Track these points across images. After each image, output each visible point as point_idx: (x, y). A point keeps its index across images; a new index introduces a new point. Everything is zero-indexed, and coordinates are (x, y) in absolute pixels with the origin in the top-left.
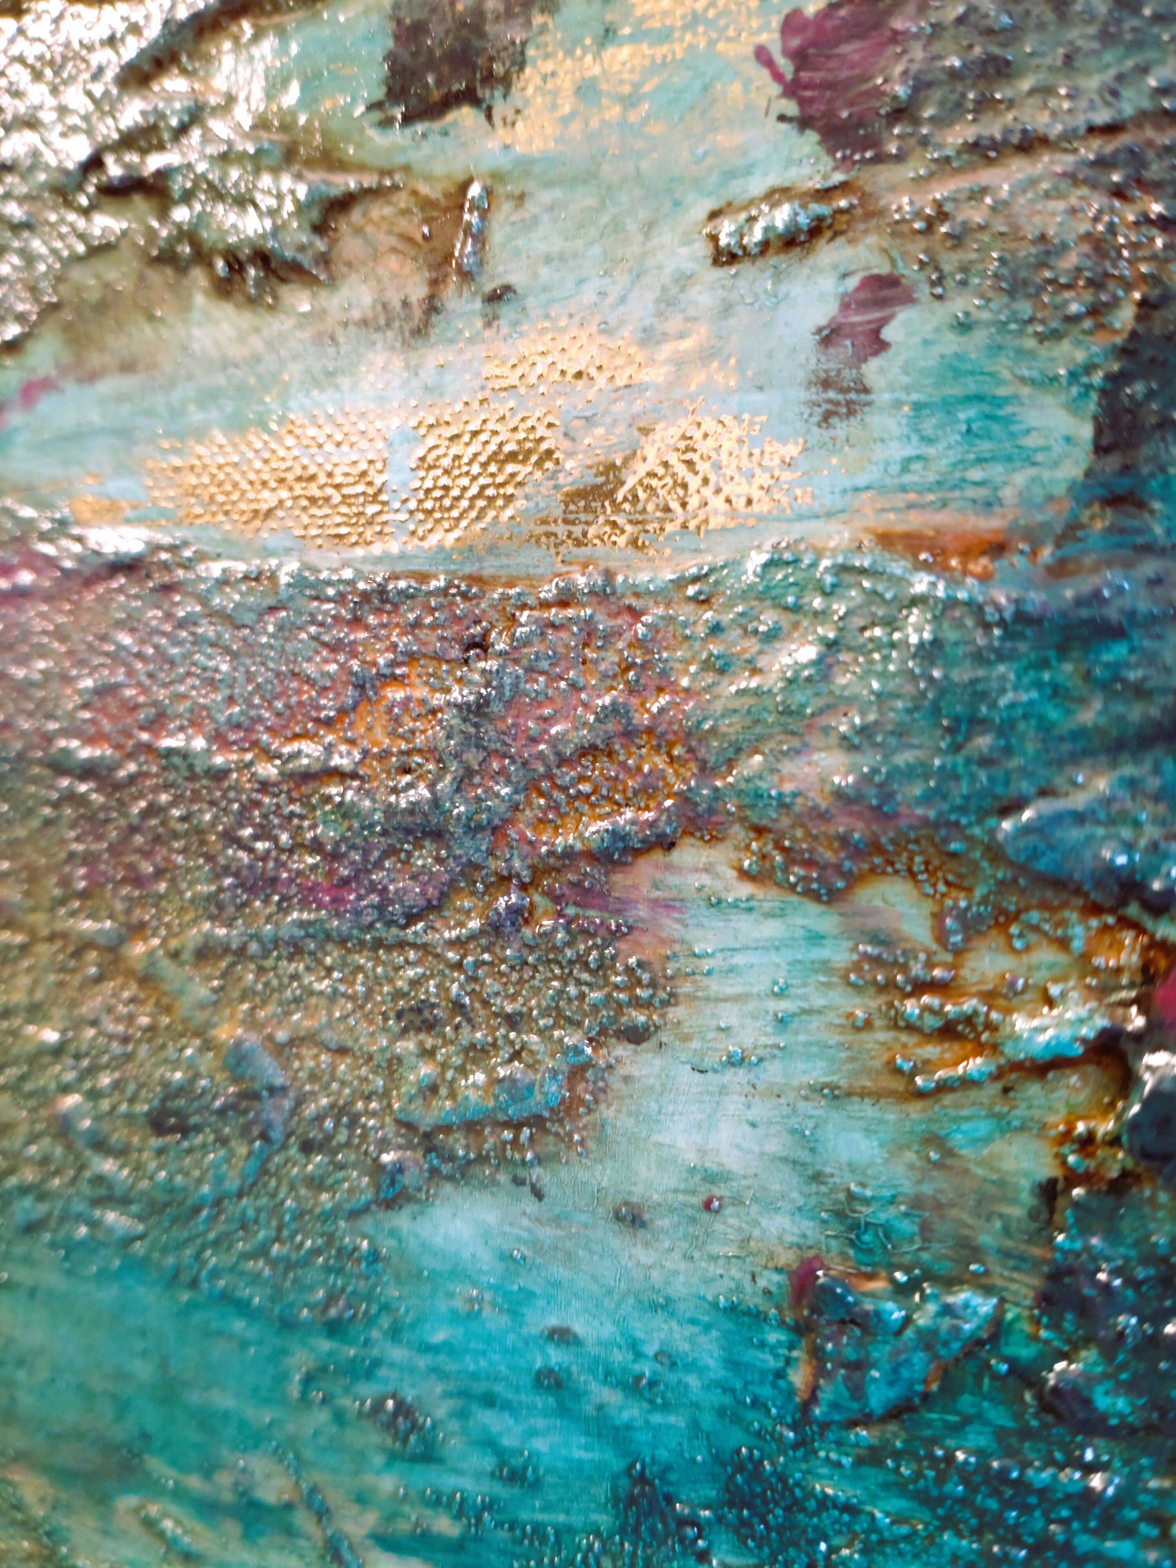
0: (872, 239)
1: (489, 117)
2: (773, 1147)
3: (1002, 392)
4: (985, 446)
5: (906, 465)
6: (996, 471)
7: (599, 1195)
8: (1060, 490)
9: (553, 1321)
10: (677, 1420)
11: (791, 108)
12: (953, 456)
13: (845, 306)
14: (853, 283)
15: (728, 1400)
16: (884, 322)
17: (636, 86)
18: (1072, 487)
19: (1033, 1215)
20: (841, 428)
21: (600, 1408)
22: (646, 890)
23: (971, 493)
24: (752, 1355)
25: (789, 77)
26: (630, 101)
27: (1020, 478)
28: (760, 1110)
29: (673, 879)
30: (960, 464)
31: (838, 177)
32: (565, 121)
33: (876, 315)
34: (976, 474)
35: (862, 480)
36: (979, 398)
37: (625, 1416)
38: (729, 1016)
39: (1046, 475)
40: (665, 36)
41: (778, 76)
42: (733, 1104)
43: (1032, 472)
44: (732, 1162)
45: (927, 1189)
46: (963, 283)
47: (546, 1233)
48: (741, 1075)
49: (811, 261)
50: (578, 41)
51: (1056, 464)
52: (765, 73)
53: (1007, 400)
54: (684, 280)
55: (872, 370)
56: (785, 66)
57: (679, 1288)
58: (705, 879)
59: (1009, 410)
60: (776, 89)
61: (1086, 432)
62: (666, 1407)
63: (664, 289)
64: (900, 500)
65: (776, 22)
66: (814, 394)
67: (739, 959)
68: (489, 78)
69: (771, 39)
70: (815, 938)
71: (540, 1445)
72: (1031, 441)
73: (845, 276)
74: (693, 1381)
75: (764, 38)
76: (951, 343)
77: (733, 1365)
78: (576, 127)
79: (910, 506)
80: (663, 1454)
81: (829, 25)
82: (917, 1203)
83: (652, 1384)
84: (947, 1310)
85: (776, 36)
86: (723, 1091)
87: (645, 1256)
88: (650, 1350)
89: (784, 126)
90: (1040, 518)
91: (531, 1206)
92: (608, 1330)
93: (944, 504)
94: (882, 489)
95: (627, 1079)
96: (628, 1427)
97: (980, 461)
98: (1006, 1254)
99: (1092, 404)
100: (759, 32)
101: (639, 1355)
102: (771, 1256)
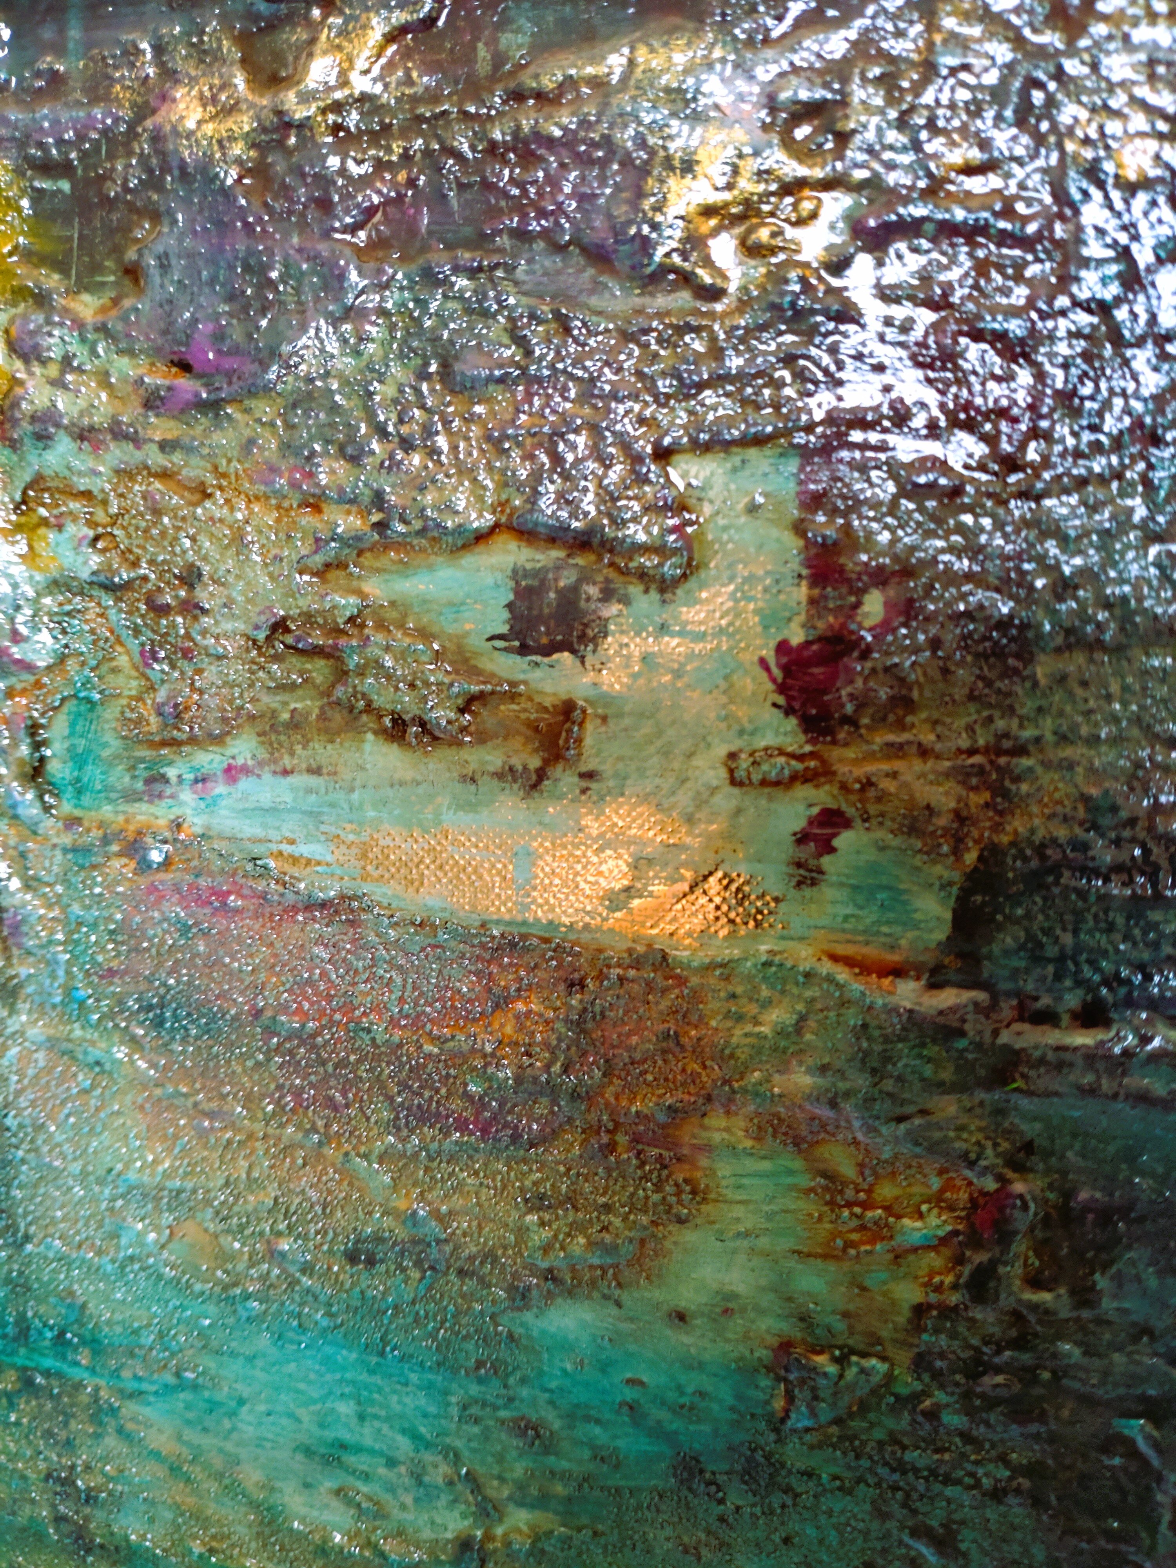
0: (827, 787)
1: (583, 663)
2: (763, 1282)
3: (902, 886)
4: (891, 915)
5: (846, 918)
6: (897, 930)
7: (658, 1306)
8: (933, 945)
9: (629, 1375)
10: (706, 1428)
11: (781, 700)
12: (874, 917)
13: (811, 822)
14: (815, 810)
15: (735, 1416)
16: (835, 835)
17: (682, 665)
18: (939, 944)
19: (909, 1321)
20: (807, 892)
21: (659, 1422)
22: (686, 1139)
23: (883, 939)
24: (752, 1392)
25: (780, 680)
26: (678, 674)
27: (911, 935)
28: (756, 1262)
29: (704, 1134)
30: (878, 922)
31: (808, 748)
32: (635, 676)
33: (829, 831)
34: (885, 929)
35: (821, 923)
36: (890, 888)
37: (674, 1427)
38: (739, 1211)
39: (926, 936)
40: (701, 637)
41: (773, 680)
42: (742, 1258)
43: (916, 933)
44: (740, 1288)
45: (851, 1307)
46: (881, 824)
47: (626, 1327)
48: (745, 1243)
49: (790, 793)
50: (644, 628)
51: (931, 931)
52: (765, 675)
53: (905, 891)
54: (714, 790)
55: (826, 861)
56: (777, 672)
57: (706, 1357)
58: (725, 1135)
59: (905, 897)
60: (770, 686)
61: (948, 915)
62: (699, 1421)
63: (698, 793)
64: (841, 936)
65: (773, 644)
66: (792, 870)
67: (745, 1181)
68: (582, 638)
69: (769, 653)
70: (790, 1172)
71: (621, 1443)
72: (918, 916)
73: (810, 806)
74: (715, 1407)
75: (764, 653)
76: (871, 855)
77: (739, 1397)
78: (641, 681)
79: (849, 941)
80: (697, 1446)
81: (806, 654)
82: (846, 1315)
83: (691, 1409)
84: (863, 1371)
85: (772, 653)
86: (735, 1251)
87: (686, 1339)
88: (690, 1390)
89: (775, 711)
90: (921, 958)
91: (614, 1311)
92: (663, 1380)
93: (867, 943)
94: (832, 930)
95: (675, 1243)
96: (676, 1433)
97: (888, 923)
98: (895, 1341)
99: (952, 902)
100: (761, 648)
101: (682, 1393)
102: (763, 1340)
